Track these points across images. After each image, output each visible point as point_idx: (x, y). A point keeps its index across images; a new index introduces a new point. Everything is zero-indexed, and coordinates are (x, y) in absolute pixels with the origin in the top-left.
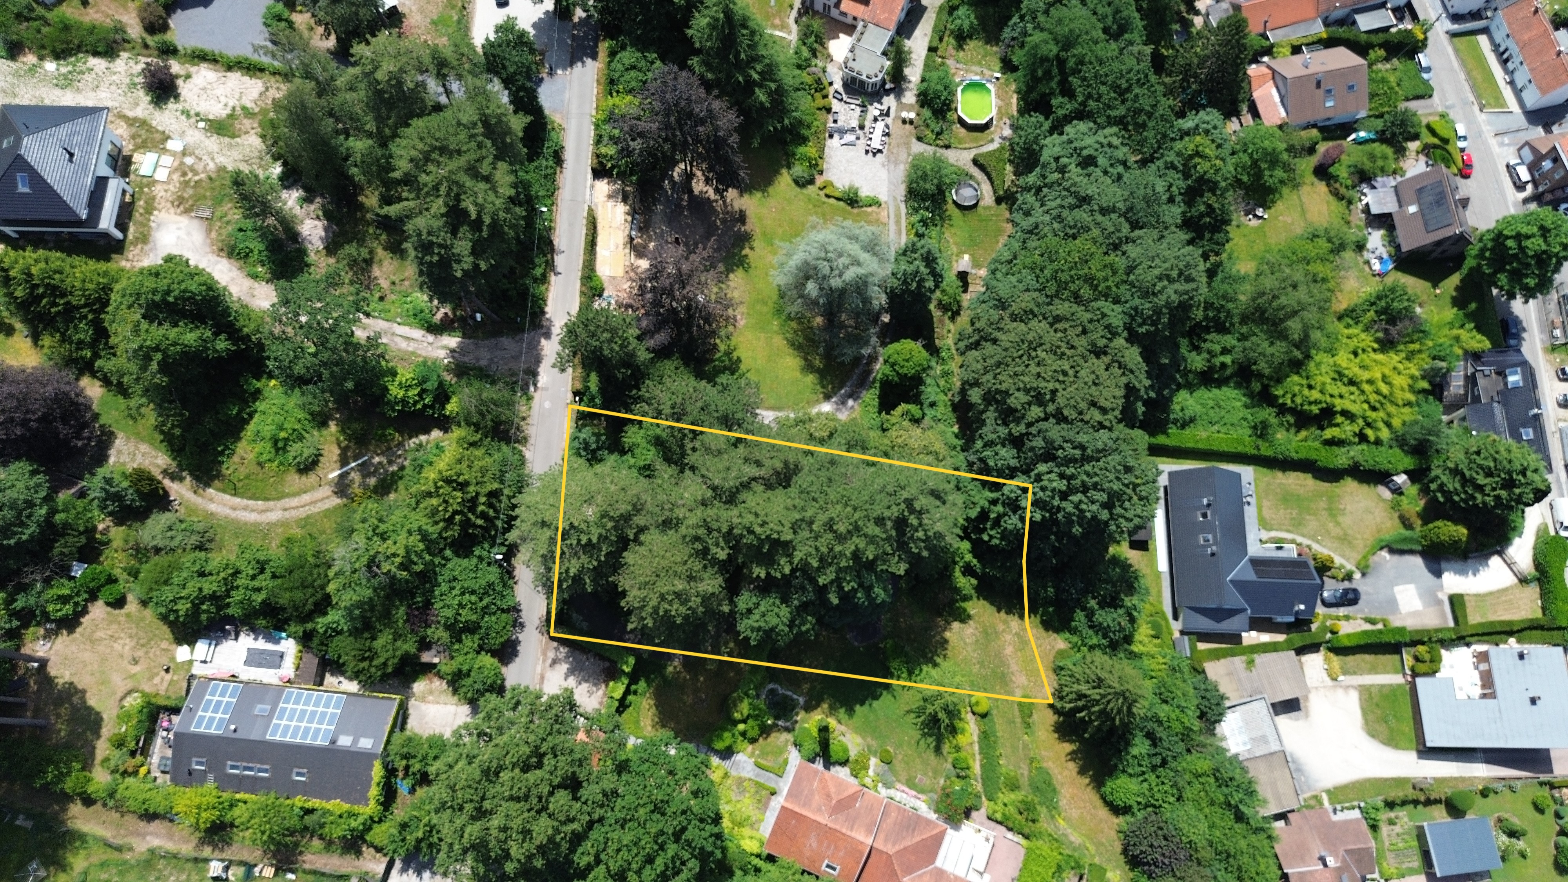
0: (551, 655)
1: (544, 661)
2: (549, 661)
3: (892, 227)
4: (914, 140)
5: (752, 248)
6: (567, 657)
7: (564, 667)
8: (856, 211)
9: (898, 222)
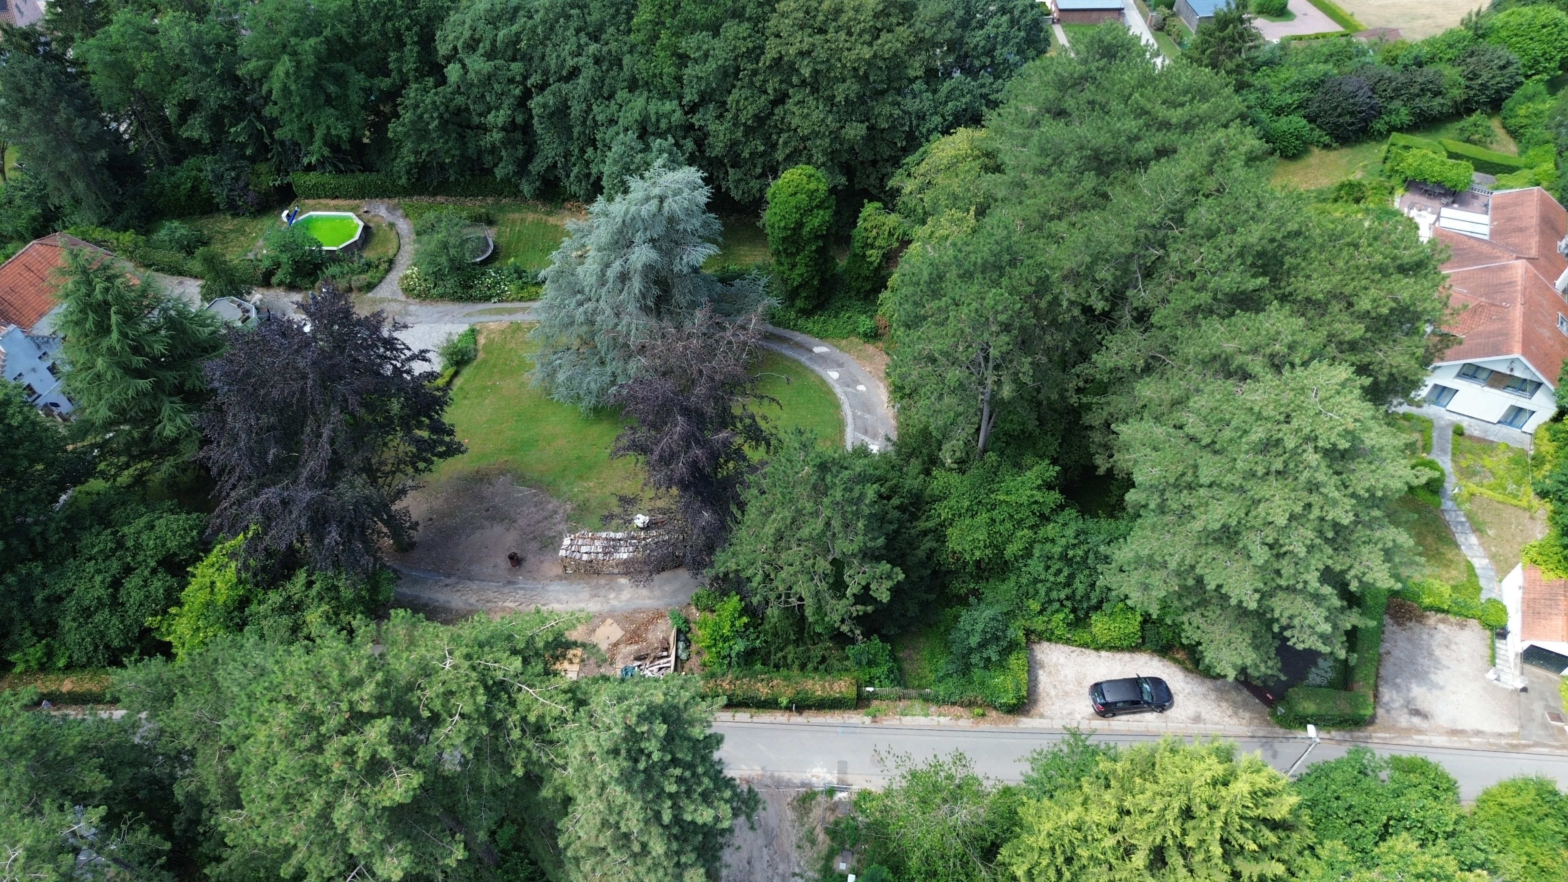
0: (1404, 720)
1: (1419, 732)
2: (1416, 720)
3: (518, 318)
4: (370, 295)
6: (1397, 687)
7: (1418, 692)
8: (481, 355)
9: (511, 312)
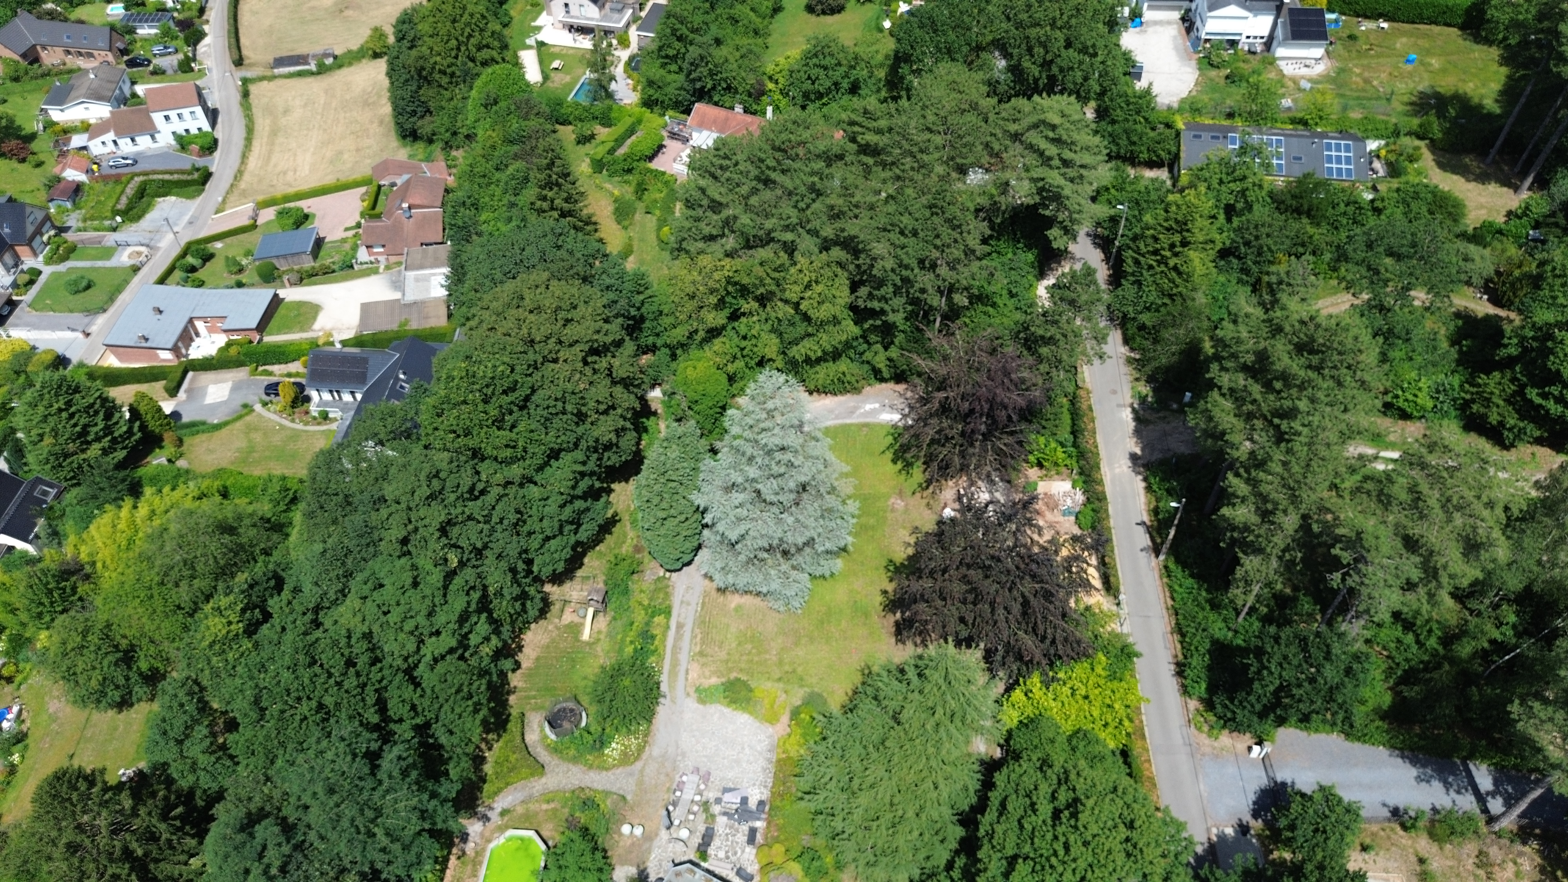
3: (684, 655)
5: (885, 592)
8: (734, 676)
9: (675, 664)
